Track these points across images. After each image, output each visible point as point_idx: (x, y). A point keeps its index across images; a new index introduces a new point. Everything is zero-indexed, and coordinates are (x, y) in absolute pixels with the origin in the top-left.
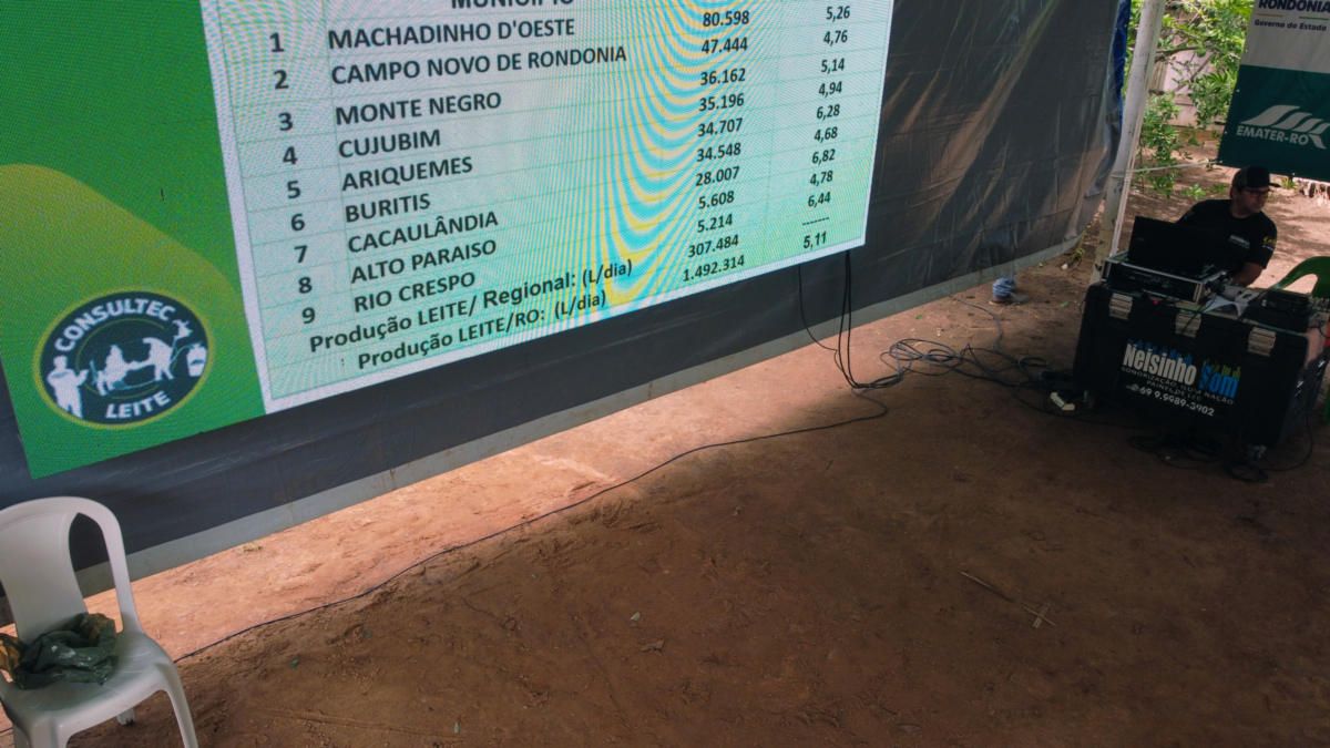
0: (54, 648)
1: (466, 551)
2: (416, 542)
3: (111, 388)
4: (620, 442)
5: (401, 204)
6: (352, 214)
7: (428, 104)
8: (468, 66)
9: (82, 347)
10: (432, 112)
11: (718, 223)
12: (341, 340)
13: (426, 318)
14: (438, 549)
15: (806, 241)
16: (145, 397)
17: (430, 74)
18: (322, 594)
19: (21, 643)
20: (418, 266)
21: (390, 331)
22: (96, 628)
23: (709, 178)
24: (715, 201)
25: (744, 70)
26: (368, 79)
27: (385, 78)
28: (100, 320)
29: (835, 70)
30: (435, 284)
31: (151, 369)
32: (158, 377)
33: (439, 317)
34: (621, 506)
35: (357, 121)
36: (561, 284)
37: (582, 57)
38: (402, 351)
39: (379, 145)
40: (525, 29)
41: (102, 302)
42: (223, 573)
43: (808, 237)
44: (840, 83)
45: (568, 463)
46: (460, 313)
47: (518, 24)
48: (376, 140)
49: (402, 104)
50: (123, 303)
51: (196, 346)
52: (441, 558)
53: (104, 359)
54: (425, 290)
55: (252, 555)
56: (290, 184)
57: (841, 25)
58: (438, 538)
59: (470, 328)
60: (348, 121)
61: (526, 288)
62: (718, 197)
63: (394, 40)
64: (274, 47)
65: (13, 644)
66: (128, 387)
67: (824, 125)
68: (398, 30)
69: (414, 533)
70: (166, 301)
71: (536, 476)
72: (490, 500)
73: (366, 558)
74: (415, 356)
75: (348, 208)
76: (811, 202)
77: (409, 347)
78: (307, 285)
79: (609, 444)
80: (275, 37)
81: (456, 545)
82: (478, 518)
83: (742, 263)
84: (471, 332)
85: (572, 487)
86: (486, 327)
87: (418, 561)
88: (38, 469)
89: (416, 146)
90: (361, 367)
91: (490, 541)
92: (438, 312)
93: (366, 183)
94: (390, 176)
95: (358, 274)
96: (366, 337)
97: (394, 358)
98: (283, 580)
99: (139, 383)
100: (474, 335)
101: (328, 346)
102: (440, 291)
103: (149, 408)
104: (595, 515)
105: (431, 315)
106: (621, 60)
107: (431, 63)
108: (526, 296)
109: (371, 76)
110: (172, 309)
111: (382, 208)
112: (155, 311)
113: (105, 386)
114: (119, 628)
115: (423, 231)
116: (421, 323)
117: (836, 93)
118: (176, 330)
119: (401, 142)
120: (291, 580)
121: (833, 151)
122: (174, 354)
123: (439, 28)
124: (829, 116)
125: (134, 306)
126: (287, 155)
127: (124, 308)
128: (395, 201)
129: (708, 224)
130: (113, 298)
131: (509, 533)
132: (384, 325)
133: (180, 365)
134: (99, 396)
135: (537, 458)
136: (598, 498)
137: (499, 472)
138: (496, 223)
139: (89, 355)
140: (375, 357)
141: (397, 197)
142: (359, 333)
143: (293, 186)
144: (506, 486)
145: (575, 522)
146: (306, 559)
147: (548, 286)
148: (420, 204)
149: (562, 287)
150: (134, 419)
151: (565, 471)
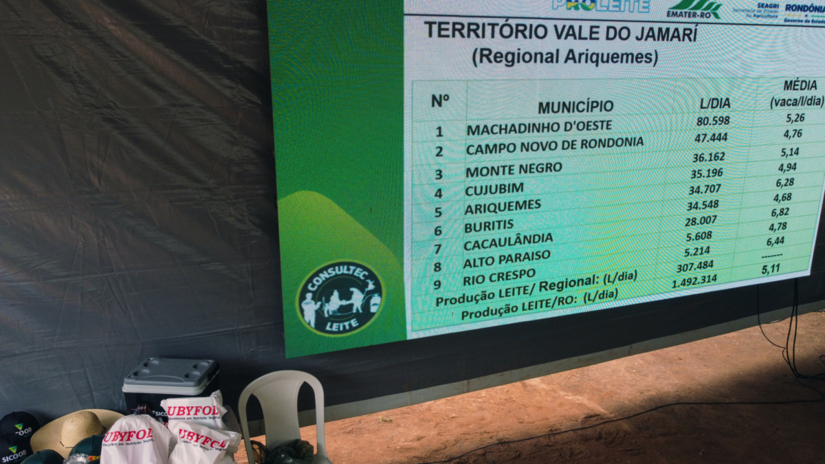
0: (283, 456)
1: (512, 445)
2: (481, 434)
3: (331, 313)
4: (619, 391)
5: (496, 224)
6: (468, 228)
7: (518, 168)
8: (544, 146)
9: (321, 288)
10: (520, 172)
11: (699, 251)
12: (454, 301)
13: (503, 294)
14: (494, 441)
15: (764, 269)
16: (346, 321)
17: (522, 151)
18: (423, 455)
19: (267, 449)
20: (502, 262)
21: (482, 299)
22: (304, 449)
23: (694, 221)
24: (698, 237)
25: (724, 154)
26: (486, 153)
27: (496, 152)
28: (331, 275)
29: (791, 155)
30: (511, 274)
31: (352, 305)
32: (354, 311)
33: (511, 294)
34: (617, 434)
35: (477, 175)
36: (589, 281)
37: (615, 143)
38: (488, 312)
39: (488, 190)
40: (581, 126)
41: (333, 266)
42: (369, 431)
43: (766, 266)
44: (795, 164)
45: (583, 399)
46: (524, 293)
47: (577, 123)
48: (486, 187)
49: (504, 167)
50: (343, 268)
51: (376, 295)
52: (496, 447)
53: (330, 297)
54: (505, 277)
55: (386, 424)
56: (437, 209)
57: (798, 126)
58: (495, 434)
59: (530, 303)
60: (472, 175)
61: (567, 282)
62: (700, 235)
63: (503, 131)
64: (438, 134)
65: (263, 449)
66: (339, 314)
67: (781, 192)
68: (506, 126)
69: (481, 428)
70: (364, 268)
71: (561, 405)
72: (529, 415)
73: (451, 438)
74: (495, 316)
75: (466, 225)
76: (769, 242)
77: (492, 310)
78: (439, 267)
79: (611, 391)
80: (440, 128)
81: (506, 440)
82: (521, 425)
83: (715, 280)
84: (530, 306)
85: (584, 416)
86: (539, 304)
87: (481, 446)
88: (290, 354)
89: (509, 192)
90: (463, 319)
91: (528, 442)
92: (511, 291)
93: (478, 211)
94: (492, 208)
95: (468, 264)
96: (468, 301)
97: (482, 316)
98: (402, 443)
99: (345, 312)
100: (531, 307)
101: (446, 304)
102: (513, 278)
103: (347, 328)
104: (599, 437)
105: (507, 292)
106: (640, 145)
107: (523, 144)
108: (566, 287)
109: (488, 151)
110: (366, 273)
111: (485, 226)
112: (359, 274)
113: (328, 312)
114: (315, 452)
115: (508, 241)
116: (501, 296)
117: (792, 171)
118: (367, 285)
119: (501, 189)
120: (406, 443)
121: (788, 209)
122: (364, 298)
123: (529, 125)
124: (785, 185)
125: (348, 269)
126: (437, 193)
127: (344, 270)
128: (493, 223)
129: (692, 251)
130: (339, 264)
131: (540, 439)
132: (478, 295)
133: (366, 305)
134: (324, 317)
135: (562, 393)
136: (602, 426)
137: (538, 398)
138: (552, 240)
139: (322, 294)
140: (471, 314)
141: (495, 220)
142: (464, 299)
143: (438, 210)
144: (540, 408)
145: (586, 439)
146: (416, 432)
147: (581, 282)
148: (507, 225)
149: (590, 283)
150: (339, 332)
151: (579, 404)
